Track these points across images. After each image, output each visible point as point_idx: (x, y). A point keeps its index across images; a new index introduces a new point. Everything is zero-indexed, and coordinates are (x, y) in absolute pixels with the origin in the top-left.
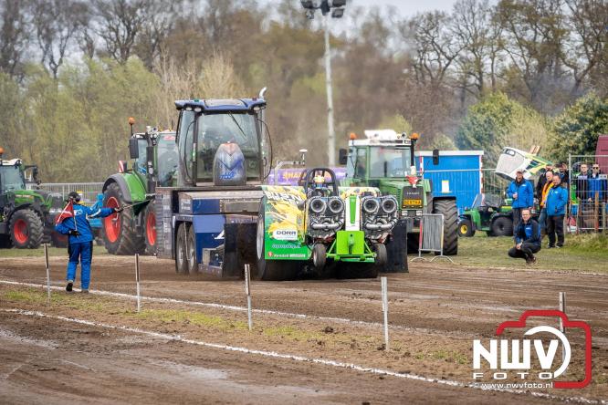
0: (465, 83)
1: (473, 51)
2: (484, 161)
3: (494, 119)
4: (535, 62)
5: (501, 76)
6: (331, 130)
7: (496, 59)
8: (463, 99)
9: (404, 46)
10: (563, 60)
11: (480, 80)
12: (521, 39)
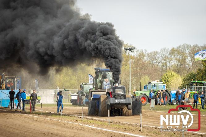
0: (162, 68)
1: (165, 61)
2: (166, 87)
3: (169, 77)
4: (179, 64)
5: (171, 67)
6: (130, 78)
7: (170, 63)
8: (162, 72)
9: (149, 59)
10: (186, 63)
11: (166, 67)
12: (176, 58)
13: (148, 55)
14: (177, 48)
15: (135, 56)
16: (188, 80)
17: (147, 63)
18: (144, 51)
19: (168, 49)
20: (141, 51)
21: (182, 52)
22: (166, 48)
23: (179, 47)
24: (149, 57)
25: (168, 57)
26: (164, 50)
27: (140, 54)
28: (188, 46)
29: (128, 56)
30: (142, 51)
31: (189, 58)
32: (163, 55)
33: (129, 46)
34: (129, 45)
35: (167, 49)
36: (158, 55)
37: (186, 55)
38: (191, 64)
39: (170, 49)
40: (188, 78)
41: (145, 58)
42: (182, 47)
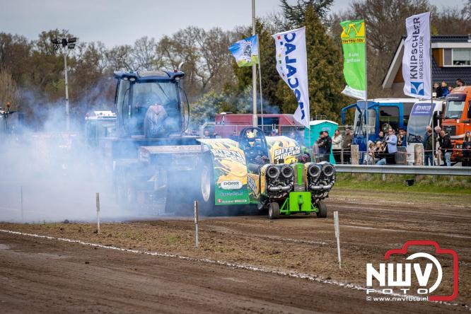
9: (109, 64)
10: (196, 72)
12: (173, 61)
13: (107, 55)
14: (175, 37)
15: (77, 58)
16: (203, 110)
17: (106, 74)
18: (96, 47)
19: (153, 39)
20: (89, 47)
21: (187, 48)
22: (146, 38)
23: (179, 35)
24: (109, 60)
25: (154, 59)
26: (142, 43)
27: (88, 52)
28: (199, 33)
29: (62, 57)
30: (91, 46)
31: (203, 59)
32: (141, 56)
33: (61, 36)
34: (61, 32)
35: (149, 39)
36: (131, 55)
37: (196, 54)
38: (208, 74)
39: (157, 41)
40: (203, 107)
41: (100, 62)
42: (185, 35)
